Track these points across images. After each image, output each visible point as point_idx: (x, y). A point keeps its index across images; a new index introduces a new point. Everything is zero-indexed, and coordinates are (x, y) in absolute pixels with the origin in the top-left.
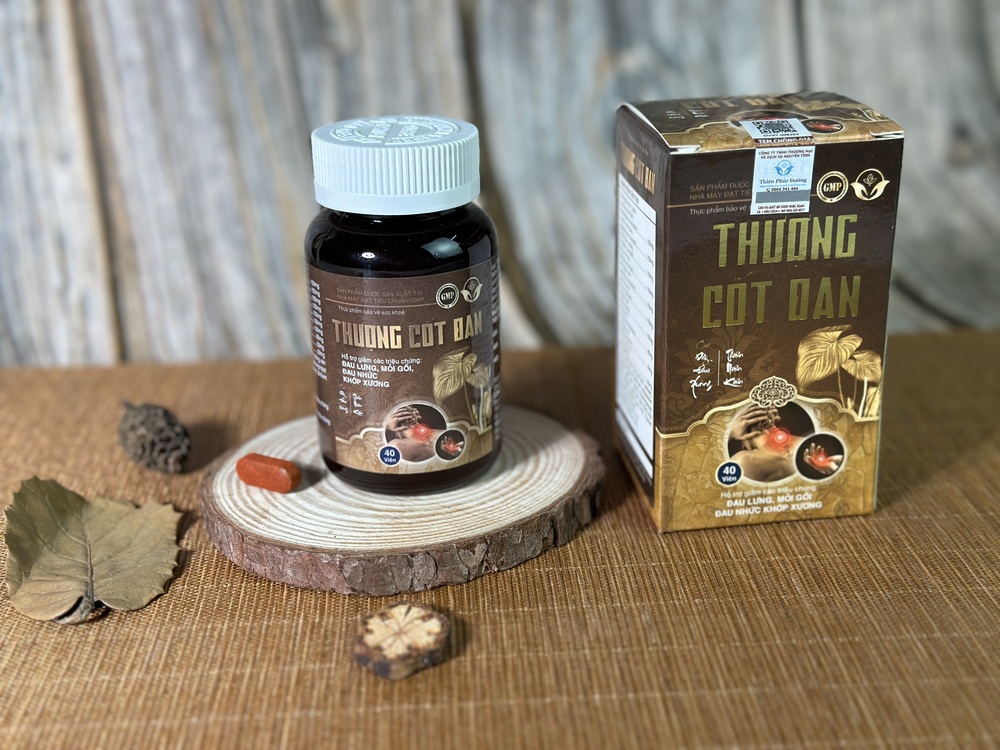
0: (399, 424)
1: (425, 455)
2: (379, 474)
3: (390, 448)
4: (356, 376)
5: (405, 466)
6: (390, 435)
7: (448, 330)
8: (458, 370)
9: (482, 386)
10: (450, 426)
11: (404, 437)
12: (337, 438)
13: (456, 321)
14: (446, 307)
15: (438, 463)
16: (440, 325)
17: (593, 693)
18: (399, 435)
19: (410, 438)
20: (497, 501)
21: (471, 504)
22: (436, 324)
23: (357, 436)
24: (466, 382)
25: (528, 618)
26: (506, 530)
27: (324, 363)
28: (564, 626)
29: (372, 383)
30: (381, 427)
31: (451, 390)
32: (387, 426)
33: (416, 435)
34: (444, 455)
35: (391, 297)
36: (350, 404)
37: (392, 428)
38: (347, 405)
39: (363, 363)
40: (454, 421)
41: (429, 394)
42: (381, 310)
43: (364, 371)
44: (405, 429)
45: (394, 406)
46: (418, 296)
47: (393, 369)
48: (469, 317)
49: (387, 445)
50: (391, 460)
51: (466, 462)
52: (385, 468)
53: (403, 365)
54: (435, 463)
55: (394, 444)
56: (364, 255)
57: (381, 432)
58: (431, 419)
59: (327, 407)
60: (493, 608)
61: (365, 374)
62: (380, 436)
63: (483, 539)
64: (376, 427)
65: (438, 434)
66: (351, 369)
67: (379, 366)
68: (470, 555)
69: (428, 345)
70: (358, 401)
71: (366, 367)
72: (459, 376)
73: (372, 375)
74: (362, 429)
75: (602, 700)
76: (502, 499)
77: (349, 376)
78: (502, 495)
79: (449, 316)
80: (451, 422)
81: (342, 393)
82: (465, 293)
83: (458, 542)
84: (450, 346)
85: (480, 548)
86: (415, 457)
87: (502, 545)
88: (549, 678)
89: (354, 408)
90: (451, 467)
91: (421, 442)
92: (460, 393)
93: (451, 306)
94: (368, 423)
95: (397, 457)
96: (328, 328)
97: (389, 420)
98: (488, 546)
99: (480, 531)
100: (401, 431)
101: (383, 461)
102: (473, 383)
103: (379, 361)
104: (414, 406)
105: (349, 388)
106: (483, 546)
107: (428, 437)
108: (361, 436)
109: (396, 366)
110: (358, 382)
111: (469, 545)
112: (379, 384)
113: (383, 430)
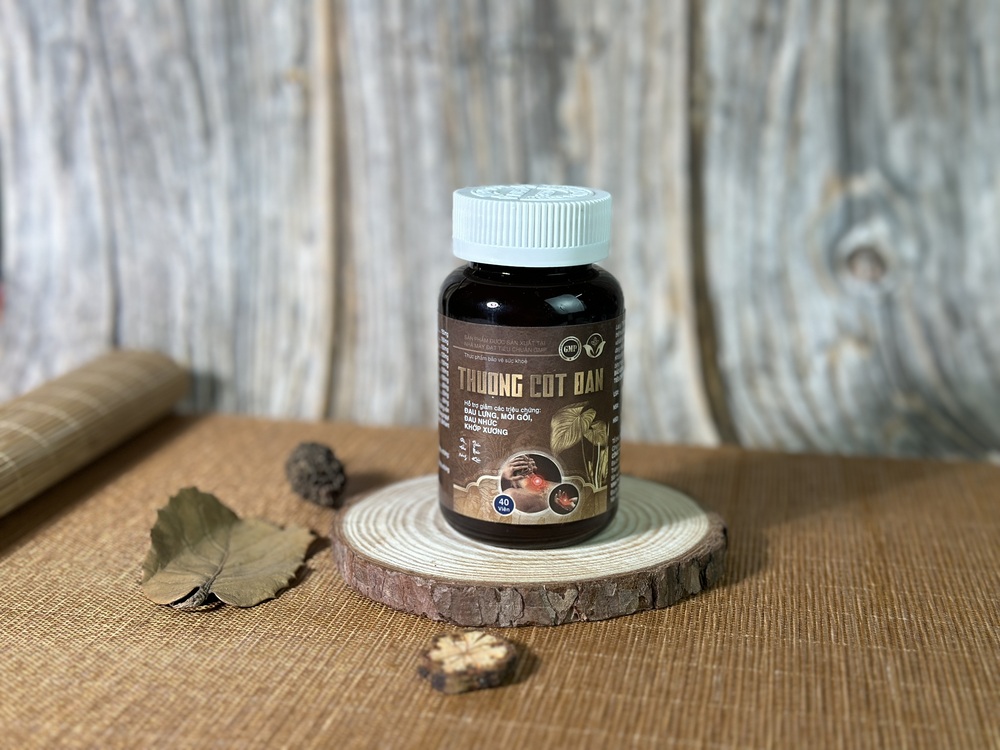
0: (515, 473)
1: (538, 507)
2: (493, 523)
3: (504, 497)
4: (477, 423)
5: (518, 517)
6: (506, 484)
7: (569, 383)
8: (576, 424)
9: (599, 444)
10: (565, 480)
11: (518, 487)
12: (455, 486)
13: (577, 374)
14: (568, 359)
15: (551, 516)
16: (561, 377)
17: (634, 732)
18: (514, 484)
19: (525, 487)
20: (603, 556)
21: (575, 556)
22: (557, 376)
23: (474, 484)
24: (584, 437)
25: (599, 664)
26: (599, 581)
27: (447, 410)
28: (631, 675)
29: (492, 430)
30: (497, 475)
31: (568, 443)
32: (504, 474)
33: (531, 485)
34: (557, 508)
35: (515, 345)
36: (469, 452)
37: (508, 477)
38: (466, 452)
39: (484, 410)
40: (570, 475)
41: (545, 444)
42: (505, 357)
43: (485, 418)
44: (521, 479)
45: (511, 454)
46: (543, 347)
47: (513, 417)
48: (590, 373)
49: (502, 494)
50: (504, 509)
51: (579, 518)
52: (498, 517)
53: (523, 414)
54: (546, 516)
55: (508, 493)
56: (489, 305)
57: (497, 480)
58: (546, 470)
59: (446, 454)
60: (569, 650)
61: (485, 422)
62: (496, 485)
63: (574, 585)
64: (493, 475)
65: (552, 487)
66: (472, 416)
67: (499, 414)
68: (559, 599)
69: (548, 396)
70: (477, 448)
71: (487, 414)
72: (577, 430)
73: (492, 423)
74: (478, 477)
75: (640, 740)
76: (608, 555)
77: (470, 424)
78: (610, 552)
79: (570, 369)
80: (566, 475)
81: (462, 440)
82: (588, 348)
83: (548, 584)
84: (570, 399)
85: (570, 594)
86: (529, 507)
87: (593, 595)
88: (597, 714)
89: (473, 455)
90: (563, 522)
91: (535, 493)
92: (576, 447)
93: (573, 359)
94: (485, 471)
95: (511, 507)
96: (454, 375)
97: (506, 469)
98: (579, 592)
99: (573, 578)
100: (516, 480)
101: (498, 510)
102: (590, 439)
103: (499, 409)
104: (531, 456)
105: (470, 435)
106: (573, 592)
107: (542, 489)
108: (477, 484)
109: (516, 414)
110: (478, 428)
111: (559, 589)
112: (499, 431)
113: (499, 478)
